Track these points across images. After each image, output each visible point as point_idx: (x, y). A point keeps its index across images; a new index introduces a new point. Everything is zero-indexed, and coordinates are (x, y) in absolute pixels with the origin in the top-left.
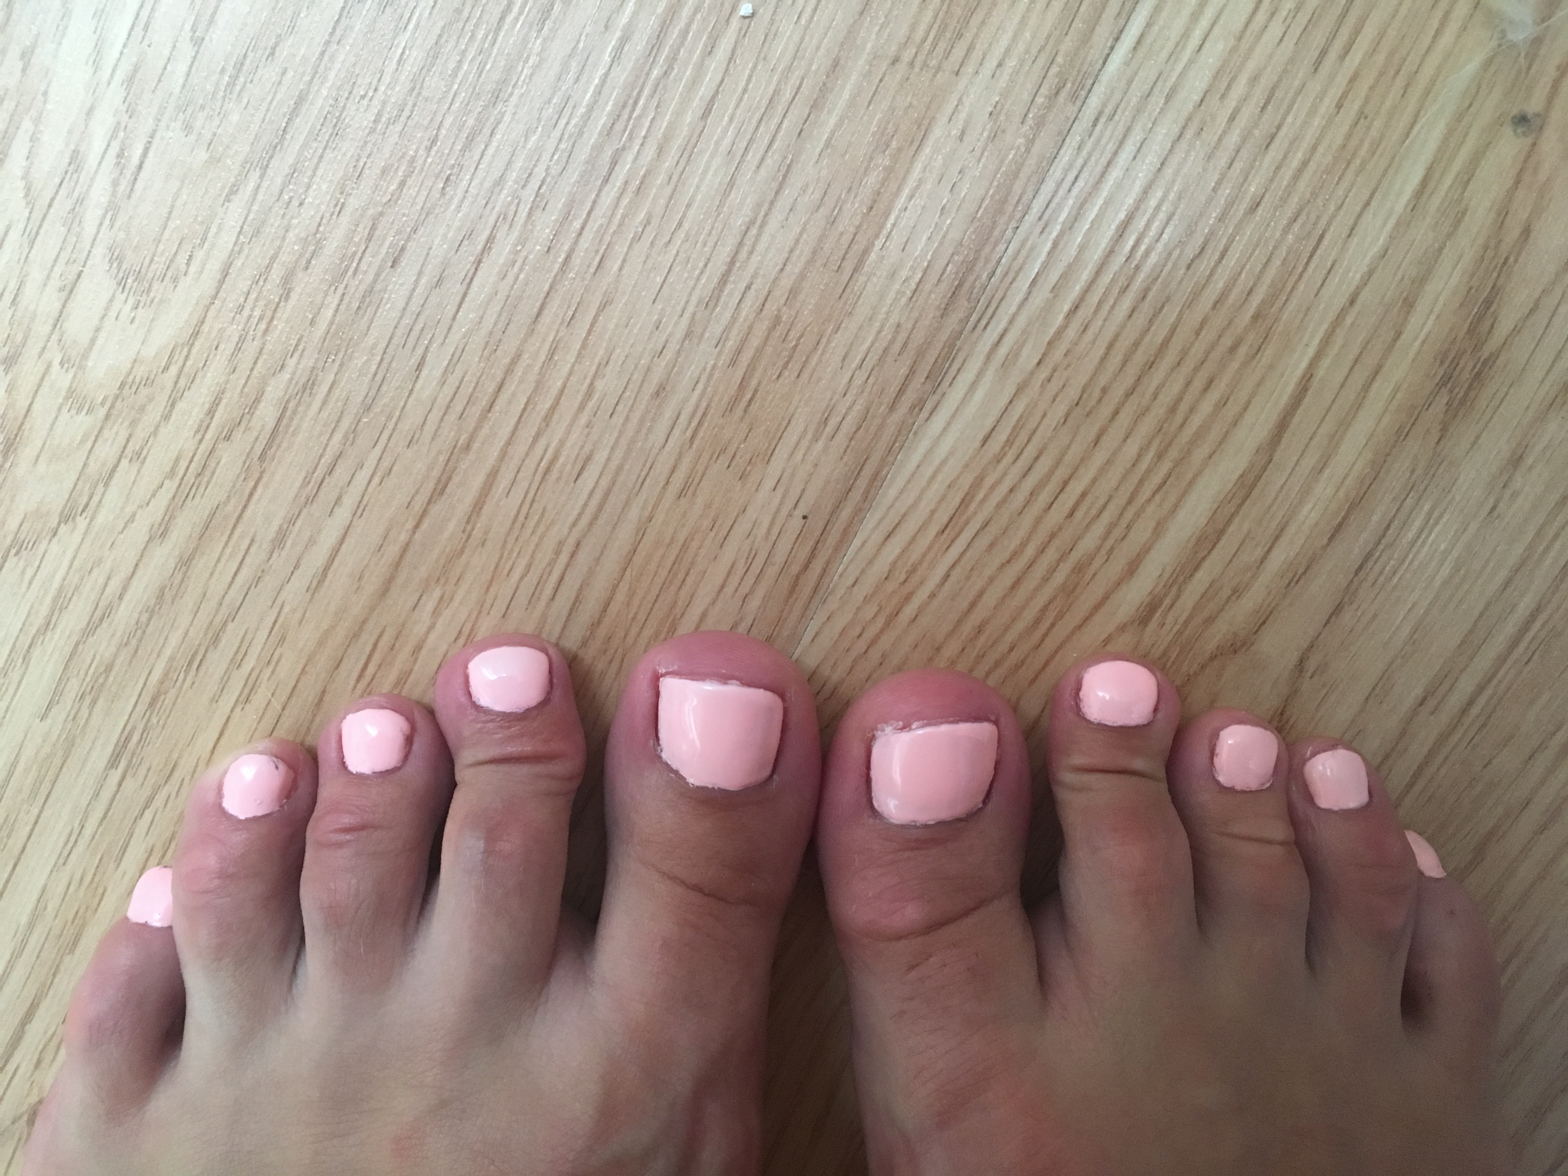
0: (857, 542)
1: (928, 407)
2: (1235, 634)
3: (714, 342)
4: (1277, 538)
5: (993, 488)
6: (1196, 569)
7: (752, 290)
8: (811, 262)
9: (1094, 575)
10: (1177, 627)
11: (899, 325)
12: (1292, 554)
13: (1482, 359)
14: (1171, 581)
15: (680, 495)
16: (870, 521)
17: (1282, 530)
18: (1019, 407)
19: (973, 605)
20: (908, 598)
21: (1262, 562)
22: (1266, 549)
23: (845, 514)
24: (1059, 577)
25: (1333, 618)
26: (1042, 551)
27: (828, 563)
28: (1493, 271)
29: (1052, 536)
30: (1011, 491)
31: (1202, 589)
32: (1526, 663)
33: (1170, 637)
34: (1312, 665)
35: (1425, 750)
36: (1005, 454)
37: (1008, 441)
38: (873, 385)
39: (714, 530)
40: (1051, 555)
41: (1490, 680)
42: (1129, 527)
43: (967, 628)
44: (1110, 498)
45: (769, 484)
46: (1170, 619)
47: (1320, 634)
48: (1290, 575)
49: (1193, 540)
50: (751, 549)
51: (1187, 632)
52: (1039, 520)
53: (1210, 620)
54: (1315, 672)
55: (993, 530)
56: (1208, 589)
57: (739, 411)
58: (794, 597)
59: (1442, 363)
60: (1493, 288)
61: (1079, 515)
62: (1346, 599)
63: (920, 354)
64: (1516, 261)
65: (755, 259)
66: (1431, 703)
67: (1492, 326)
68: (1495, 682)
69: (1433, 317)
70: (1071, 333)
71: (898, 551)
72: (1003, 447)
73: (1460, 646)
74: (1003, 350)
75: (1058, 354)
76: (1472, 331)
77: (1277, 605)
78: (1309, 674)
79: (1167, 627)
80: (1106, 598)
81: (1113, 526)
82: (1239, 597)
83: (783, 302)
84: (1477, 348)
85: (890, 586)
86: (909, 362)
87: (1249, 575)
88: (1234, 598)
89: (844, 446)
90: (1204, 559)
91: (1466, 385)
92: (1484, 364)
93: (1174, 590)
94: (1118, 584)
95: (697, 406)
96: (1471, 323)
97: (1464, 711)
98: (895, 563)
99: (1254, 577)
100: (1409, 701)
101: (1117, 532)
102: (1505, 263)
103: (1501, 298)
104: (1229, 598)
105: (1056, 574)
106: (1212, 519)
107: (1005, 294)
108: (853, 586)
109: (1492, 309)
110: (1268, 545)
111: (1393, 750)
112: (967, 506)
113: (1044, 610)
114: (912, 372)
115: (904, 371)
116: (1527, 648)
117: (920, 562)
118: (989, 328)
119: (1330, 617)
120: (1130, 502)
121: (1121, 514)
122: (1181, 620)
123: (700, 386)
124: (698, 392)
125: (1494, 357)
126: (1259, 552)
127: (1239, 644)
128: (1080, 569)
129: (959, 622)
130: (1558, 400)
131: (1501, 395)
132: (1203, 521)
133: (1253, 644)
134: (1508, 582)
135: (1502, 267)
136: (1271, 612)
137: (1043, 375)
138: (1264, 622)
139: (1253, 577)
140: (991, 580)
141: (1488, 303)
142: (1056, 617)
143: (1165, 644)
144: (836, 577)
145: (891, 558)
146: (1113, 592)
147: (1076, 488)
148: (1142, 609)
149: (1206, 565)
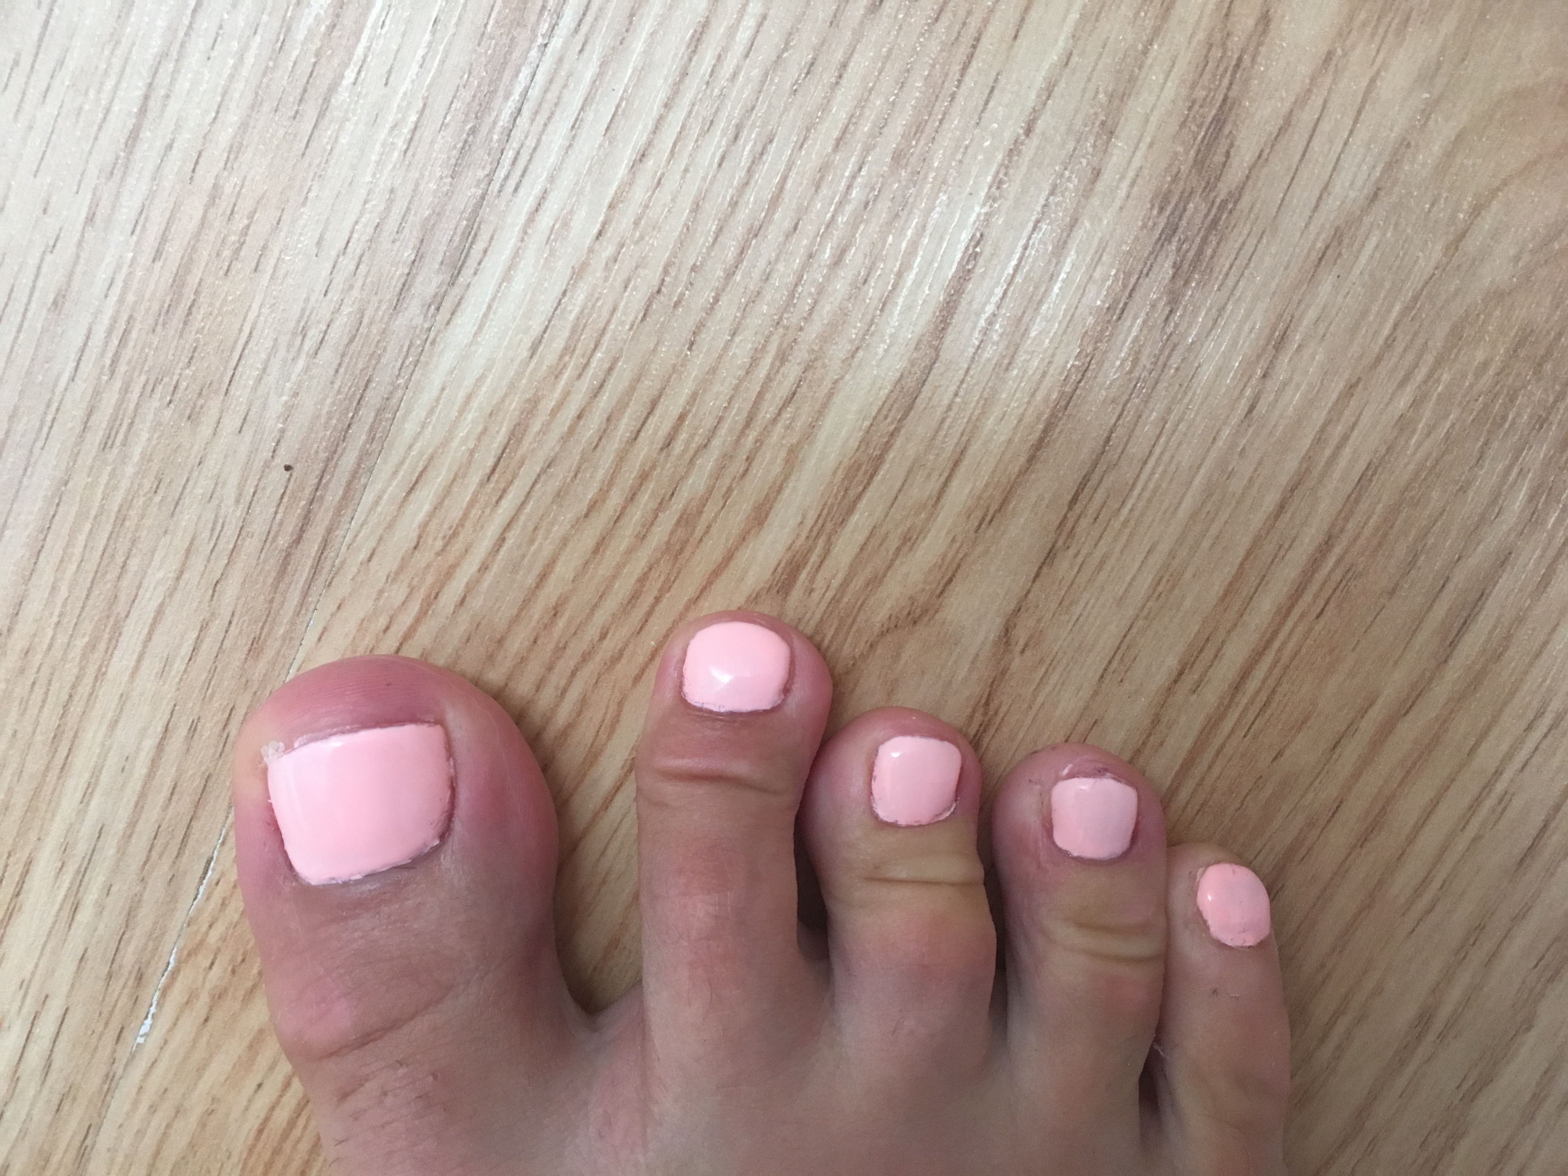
0: (368, 498)
1: (447, 305)
2: (912, 599)
3: (130, 227)
4: (956, 464)
5: (554, 412)
6: (851, 511)
7: (174, 151)
8: (255, 105)
9: (709, 527)
10: (830, 594)
11: (392, 191)
12: (980, 484)
13: (1218, 200)
14: (816, 530)
15: (106, 445)
16: (384, 468)
17: (962, 452)
18: (580, 297)
19: (543, 577)
20: (449, 573)
21: (938, 499)
22: (943, 479)
23: (348, 461)
24: (659, 534)
25: (1045, 570)
26: (632, 498)
27: (330, 531)
28: (1223, 76)
29: (644, 477)
30: (579, 417)
31: (860, 538)
32: (1318, 617)
33: (823, 607)
34: (1021, 635)
35: (1188, 744)
36: (565, 366)
37: (566, 349)
38: (366, 276)
39: (161, 492)
40: (645, 501)
41: (1269, 643)
42: (750, 459)
43: (537, 610)
44: (720, 420)
45: (231, 423)
46: (820, 583)
47: (1029, 592)
48: (979, 514)
49: (840, 474)
50: (216, 517)
51: (845, 600)
52: (622, 457)
53: (876, 581)
54: (1026, 645)
55: (561, 473)
56: (868, 539)
57: (176, 322)
58: (287, 580)
59: (1162, 209)
60: (1225, 100)
61: (678, 446)
62: (1060, 543)
63: (428, 229)
64: (1253, 60)
65: (173, 107)
66: (1191, 678)
67: (1228, 154)
68: (1276, 644)
69: (1143, 146)
70: (639, 194)
71: (427, 508)
72: (561, 357)
73: (1223, 598)
74: (545, 221)
75: (623, 223)
76: (1199, 163)
77: (966, 555)
78: (1019, 648)
79: (816, 596)
80: (729, 558)
81: (727, 457)
82: (911, 549)
83: (221, 165)
84: (1210, 187)
85: (424, 557)
86: (414, 241)
87: (923, 516)
88: (905, 549)
89: (335, 366)
90: (859, 497)
91: (1198, 240)
92: (1222, 207)
93: (821, 542)
94: (743, 538)
95: (114, 320)
96: (1199, 151)
97: (1237, 687)
98: (425, 525)
99: (931, 517)
100: (1161, 678)
101: (737, 466)
102: (1237, 66)
103: (1237, 115)
104: (898, 549)
105: (655, 529)
106: (865, 441)
107: (539, 141)
108: (369, 560)
109: (1226, 131)
110: (946, 474)
111: (1144, 743)
112: (519, 441)
113: (643, 580)
114: (419, 257)
115: (409, 254)
116: (1316, 596)
117: (461, 523)
118: (522, 191)
119: (1040, 568)
120: (749, 423)
121: (737, 441)
122: (835, 583)
123: (117, 290)
124: (113, 298)
125: (1236, 196)
126: (934, 485)
127: (918, 611)
128: (687, 520)
129: (526, 603)
130: (1330, 252)
131: (1249, 248)
132: (854, 443)
133: (937, 611)
134: (1281, 507)
135: (1234, 72)
136: (959, 566)
137: (607, 250)
138: (950, 580)
139: (928, 520)
140: (565, 541)
141: (1219, 122)
142: (660, 590)
143: (818, 616)
144: (344, 549)
145: (421, 517)
146: (737, 549)
147: (671, 408)
148: (780, 570)
149: (862, 505)
